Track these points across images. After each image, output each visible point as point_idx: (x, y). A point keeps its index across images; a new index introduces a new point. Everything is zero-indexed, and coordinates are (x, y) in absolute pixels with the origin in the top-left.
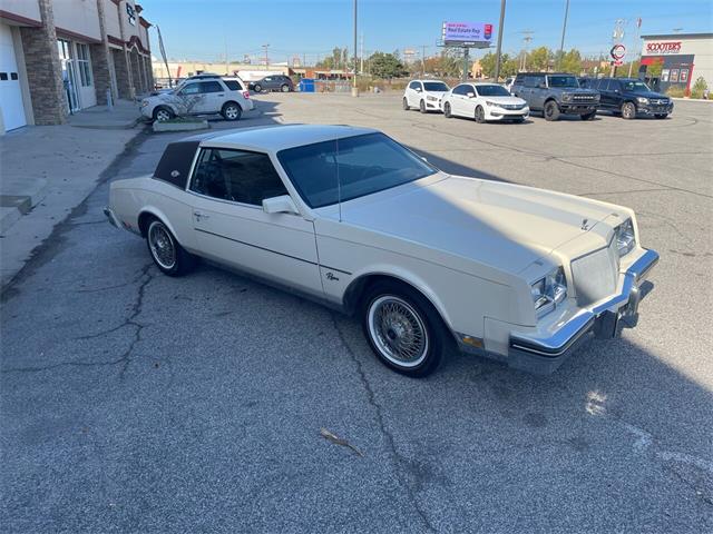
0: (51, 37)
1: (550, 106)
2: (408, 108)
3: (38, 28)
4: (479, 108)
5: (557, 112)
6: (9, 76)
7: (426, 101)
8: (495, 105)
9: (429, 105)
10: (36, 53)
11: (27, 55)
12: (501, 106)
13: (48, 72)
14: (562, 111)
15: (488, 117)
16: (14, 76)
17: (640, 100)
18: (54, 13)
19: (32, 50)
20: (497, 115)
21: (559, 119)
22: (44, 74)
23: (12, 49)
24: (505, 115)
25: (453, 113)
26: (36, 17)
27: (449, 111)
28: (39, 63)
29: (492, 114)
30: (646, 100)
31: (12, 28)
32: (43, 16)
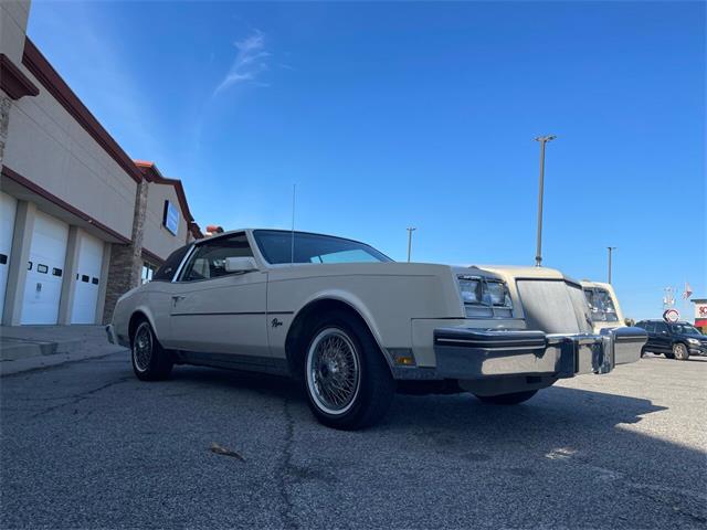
0: (136, 252)
3: (128, 245)
6: (91, 280)
10: (119, 265)
11: (112, 266)
13: (125, 281)
16: (95, 281)
17: (691, 341)
18: (144, 236)
19: (117, 262)
22: (122, 282)
23: (101, 259)
26: (128, 235)
28: (120, 273)
30: (696, 342)
31: (106, 243)
32: (134, 236)
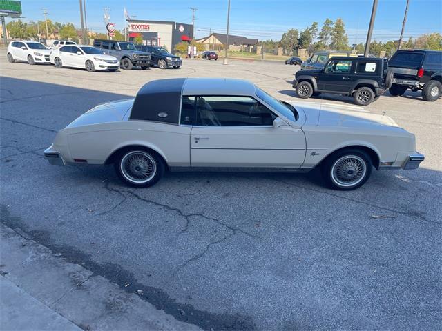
1: (126, 62)
2: (13, 61)
4: (88, 62)
5: (131, 65)
7: (34, 56)
8: (101, 60)
9: (36, 59)
12: (105, 61)
14: (134, 65)
15: (97, 68)
17: (168, 58)
20: (103, 67)
21: (132, 69)
24: (109, 67)
25: (63, 65)
27: (60, 64)
29: (100, 66)
30: (170, 59)
